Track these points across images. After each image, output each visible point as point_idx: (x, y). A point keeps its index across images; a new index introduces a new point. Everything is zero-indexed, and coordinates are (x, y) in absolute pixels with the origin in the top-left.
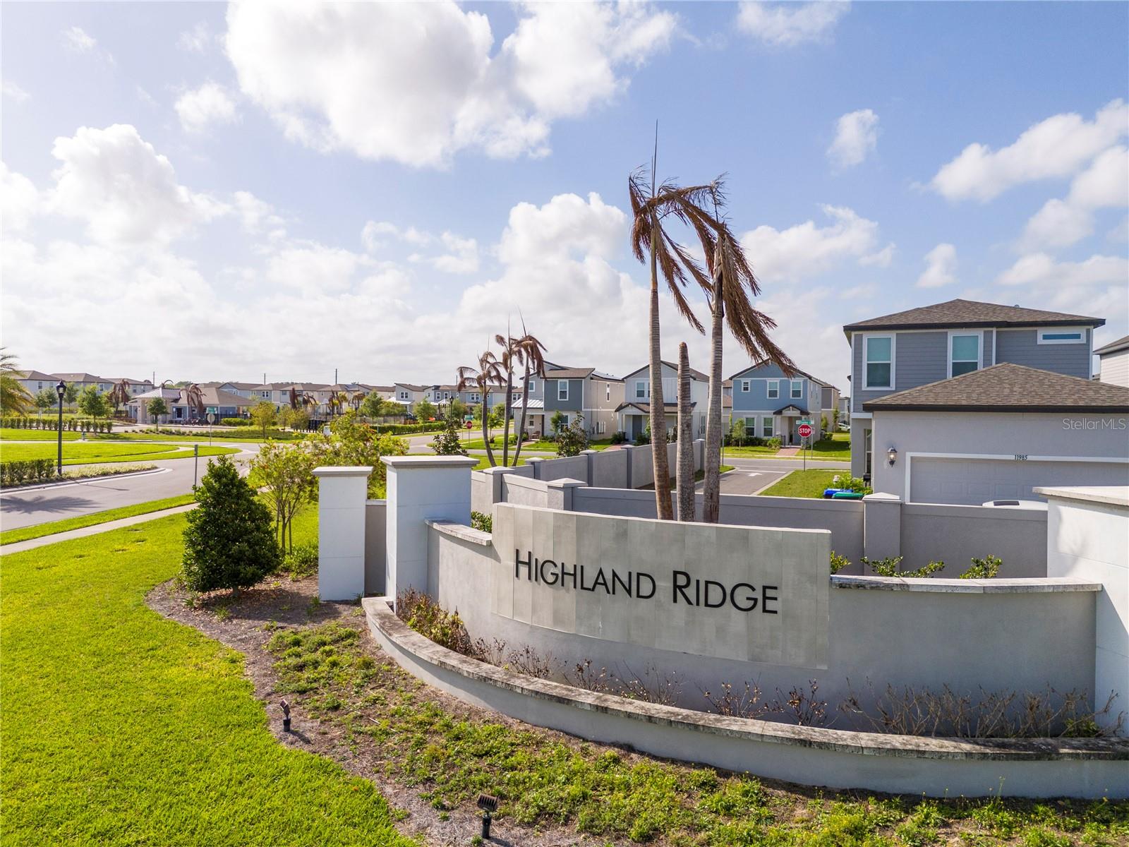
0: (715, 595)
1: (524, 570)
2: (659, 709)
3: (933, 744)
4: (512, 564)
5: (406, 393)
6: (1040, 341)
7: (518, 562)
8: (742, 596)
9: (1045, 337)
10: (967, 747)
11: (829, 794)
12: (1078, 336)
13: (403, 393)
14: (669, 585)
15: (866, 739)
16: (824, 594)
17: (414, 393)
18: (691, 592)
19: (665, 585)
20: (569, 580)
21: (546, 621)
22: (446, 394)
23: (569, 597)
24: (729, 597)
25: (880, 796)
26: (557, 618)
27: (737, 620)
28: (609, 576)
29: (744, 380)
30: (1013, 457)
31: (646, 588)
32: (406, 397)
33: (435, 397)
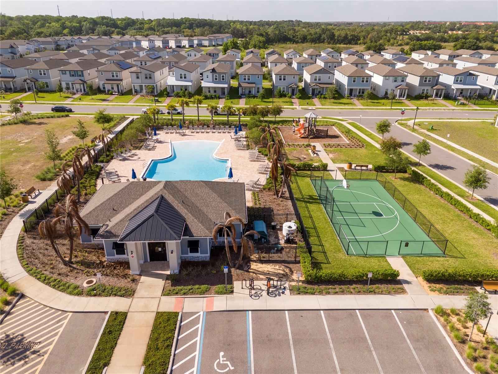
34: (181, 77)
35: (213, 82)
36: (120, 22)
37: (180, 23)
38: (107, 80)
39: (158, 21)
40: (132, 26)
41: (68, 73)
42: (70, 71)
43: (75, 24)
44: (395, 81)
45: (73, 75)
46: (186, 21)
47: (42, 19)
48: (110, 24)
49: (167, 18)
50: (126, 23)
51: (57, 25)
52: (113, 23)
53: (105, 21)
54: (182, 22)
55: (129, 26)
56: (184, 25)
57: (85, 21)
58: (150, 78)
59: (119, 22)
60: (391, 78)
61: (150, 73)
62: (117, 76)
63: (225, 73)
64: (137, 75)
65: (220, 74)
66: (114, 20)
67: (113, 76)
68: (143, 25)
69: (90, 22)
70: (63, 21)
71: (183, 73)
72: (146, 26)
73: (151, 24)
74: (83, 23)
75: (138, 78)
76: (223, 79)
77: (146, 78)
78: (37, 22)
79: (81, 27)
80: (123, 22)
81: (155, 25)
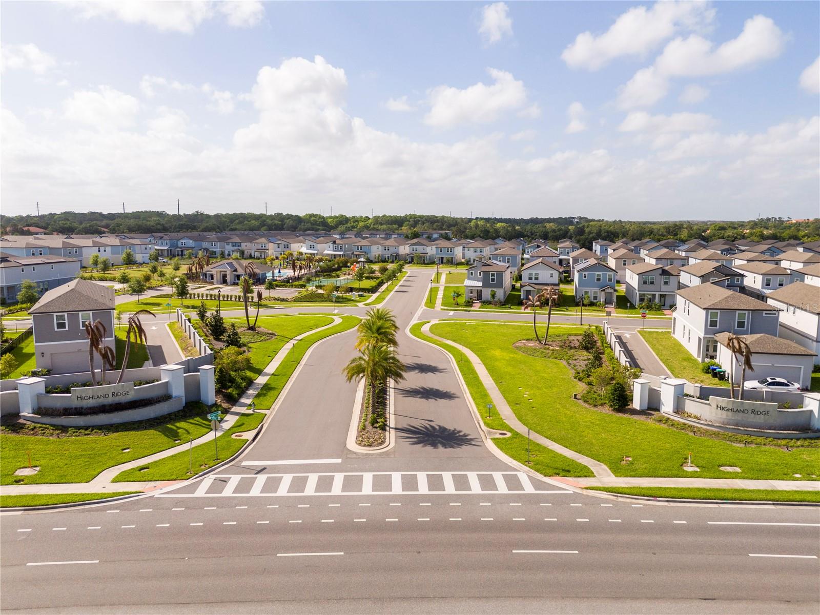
0: (759, 413)
1: (719, 408)
2: (755, 430)
3: (793, 432)
4: (716, 407)
5: (313, 245)
6: (764, 315)
7: (717, 407)
8: (763, 413)
9: (766, 314)
10: (798, 432)
11: (783, 439)
12: (775, 314)
13: (311, 245)
14: (751, 411)
15: (785, 432)
16: (776, 412)
17: (318, 245)
18: (755, 413)
19: (750, 411)
20: (730, 411)
21: (724, 416)
22: (341, 247)
23: (730, 413)
24: (761, 413)
25: (788, 439)
26: (727, 416)
27: (762, 417)
28: (739, 410)
29: (584, 273)
30: (770, 365)
31: (746, 412)
32: (313, 248)
33: (333, 248)
34: (311, 248)
35: (333, 251)
36: (332, 220)
37: (403, 219)
38: (257, 249)
39: (376, 219)
40: (344, 224)
41: (230, 244)
42: (232, 242)
43: (276, 222)
44: (475, 252)
45: (234, 246)
46: (411, 218)
47: (241, 217)
48: (318, 223)
49: (387, 215)
50: (338, 221)
51: (256, 223)
52: (322, 221)
53: (313, 218)
54: (405, 219)
55: (341, 225)
56: (408, 222)
57: (288, 219)
58: (288, 247)
59: (329, 220)
60: (472, 249)
61: (287, 243)
62: (265, 247)
63: (342, 244)
64: (278, 245)
65: (338, 244)
66: (323, 218)
67: (262, 247)
68: (357, 223)
69: (294, 220)
70: (264, 219)
71: (312, 244)
72: (361, 224)
73: (367, 222)
74: (286, 221)
75: (279, 247)
76: (341, 249)
77: (285, 247)
78: (235, 220)
79: (283, 225)
80: (334, 220)
81: (371, 223)
